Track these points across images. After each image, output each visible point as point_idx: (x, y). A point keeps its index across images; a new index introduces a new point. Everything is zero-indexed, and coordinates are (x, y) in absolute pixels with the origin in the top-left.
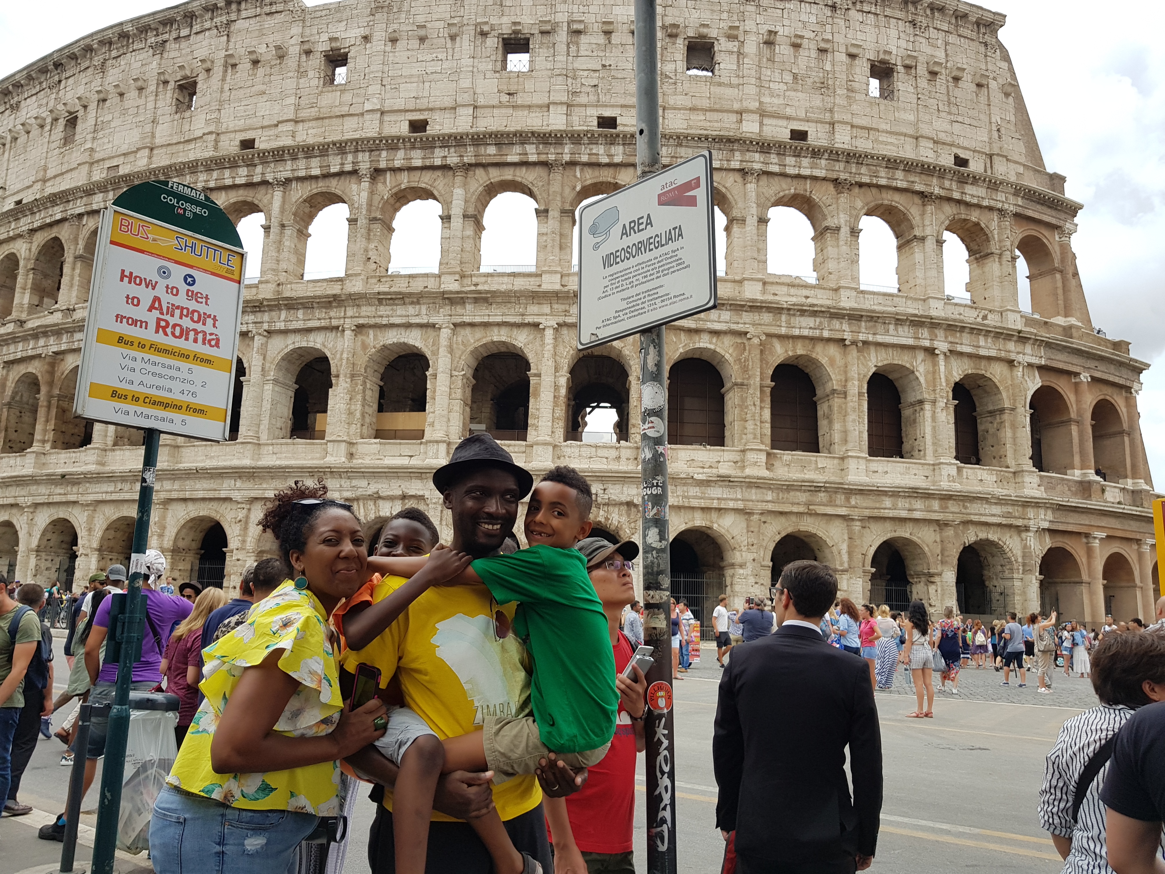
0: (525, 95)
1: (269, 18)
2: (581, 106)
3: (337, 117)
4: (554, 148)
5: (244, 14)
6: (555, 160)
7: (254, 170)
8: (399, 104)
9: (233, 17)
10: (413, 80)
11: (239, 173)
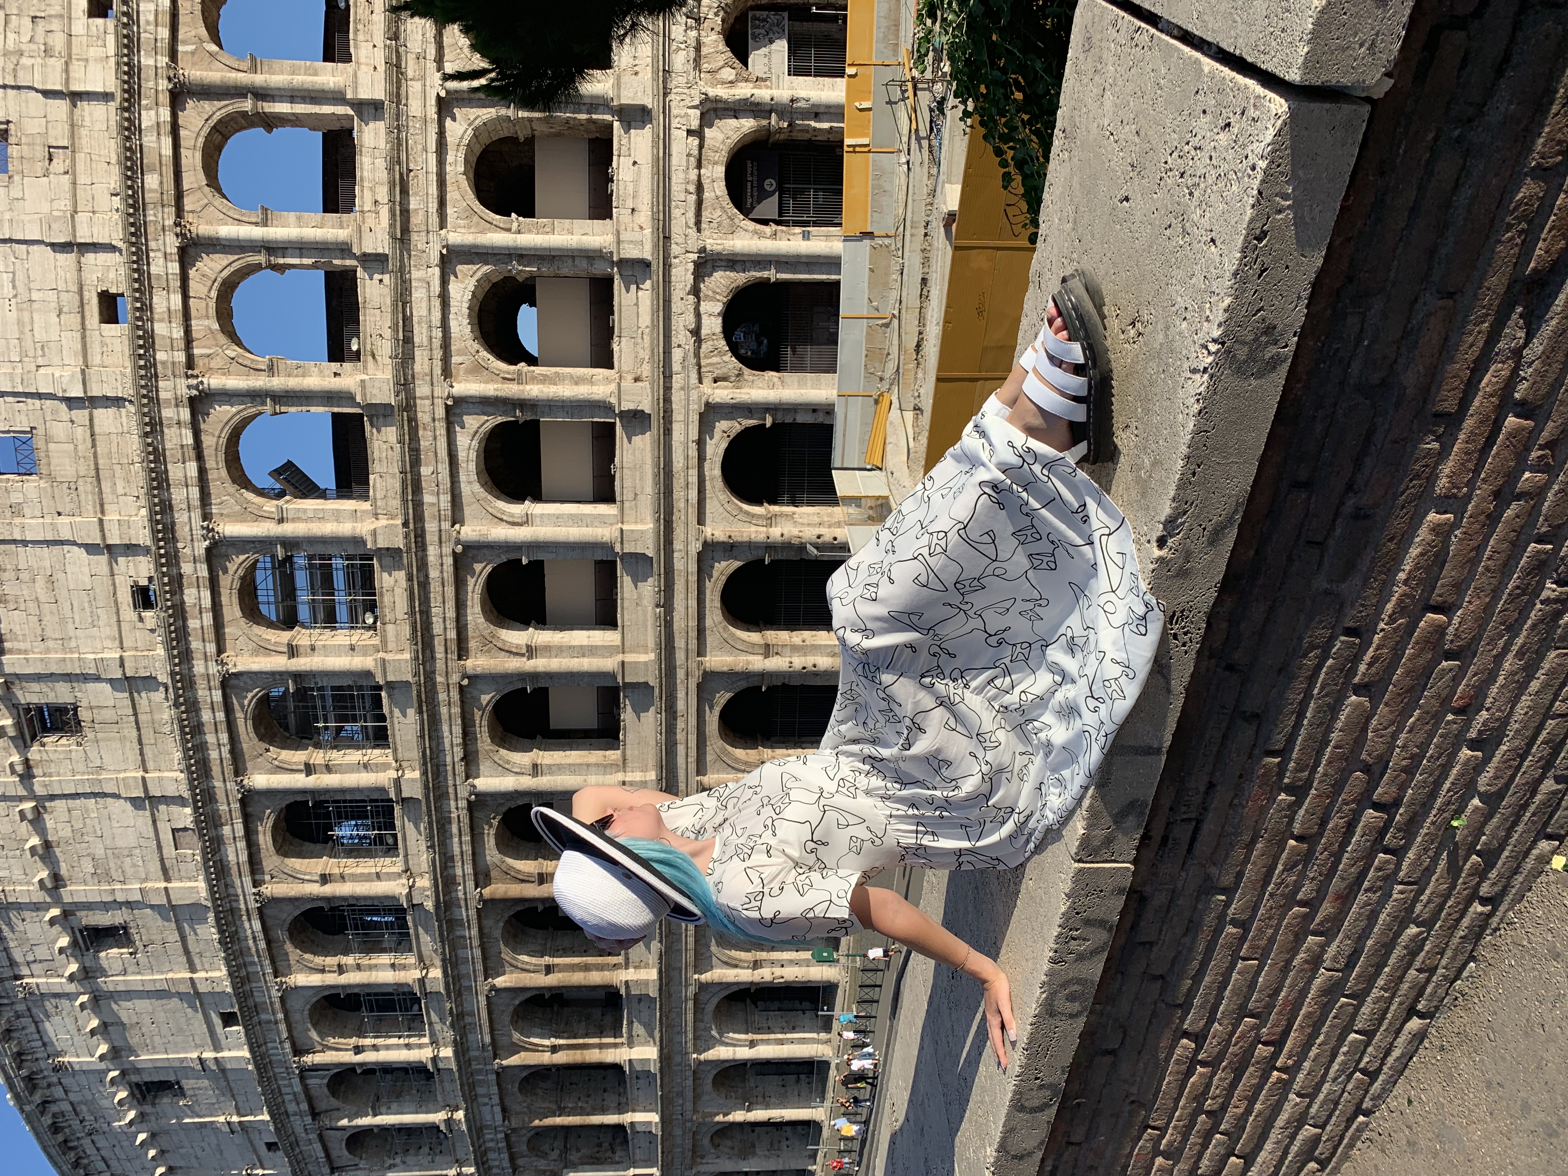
0: (52, 132)
2: (69, 44)
3: (94, 446)
4: (147, 81)
6: (169, 79)
7: (189, 577)
8: (71, 341)
10: (27, 319)
11: (193, 601)
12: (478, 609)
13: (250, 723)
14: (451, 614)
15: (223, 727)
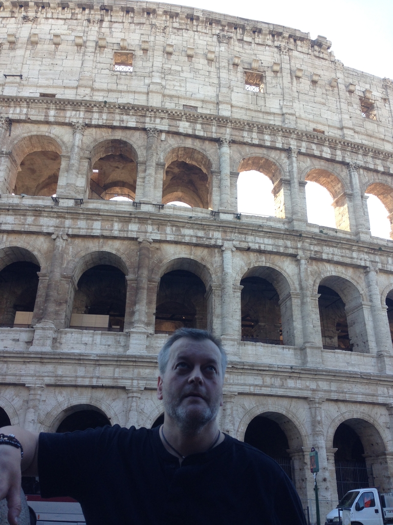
1: (317, 60)
5: (299, 49)
7: (335, 152)
9: (292, 47)
11: (325, 150)
12: (334, 274)
13: (261, 156)
14: (336, 258)
15: (262, 143)
